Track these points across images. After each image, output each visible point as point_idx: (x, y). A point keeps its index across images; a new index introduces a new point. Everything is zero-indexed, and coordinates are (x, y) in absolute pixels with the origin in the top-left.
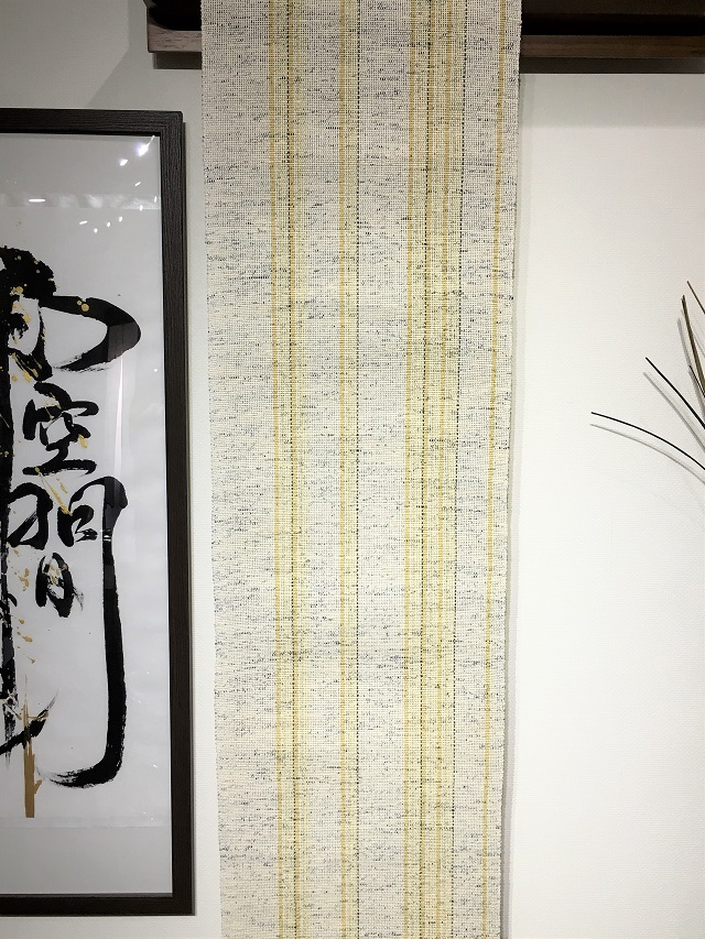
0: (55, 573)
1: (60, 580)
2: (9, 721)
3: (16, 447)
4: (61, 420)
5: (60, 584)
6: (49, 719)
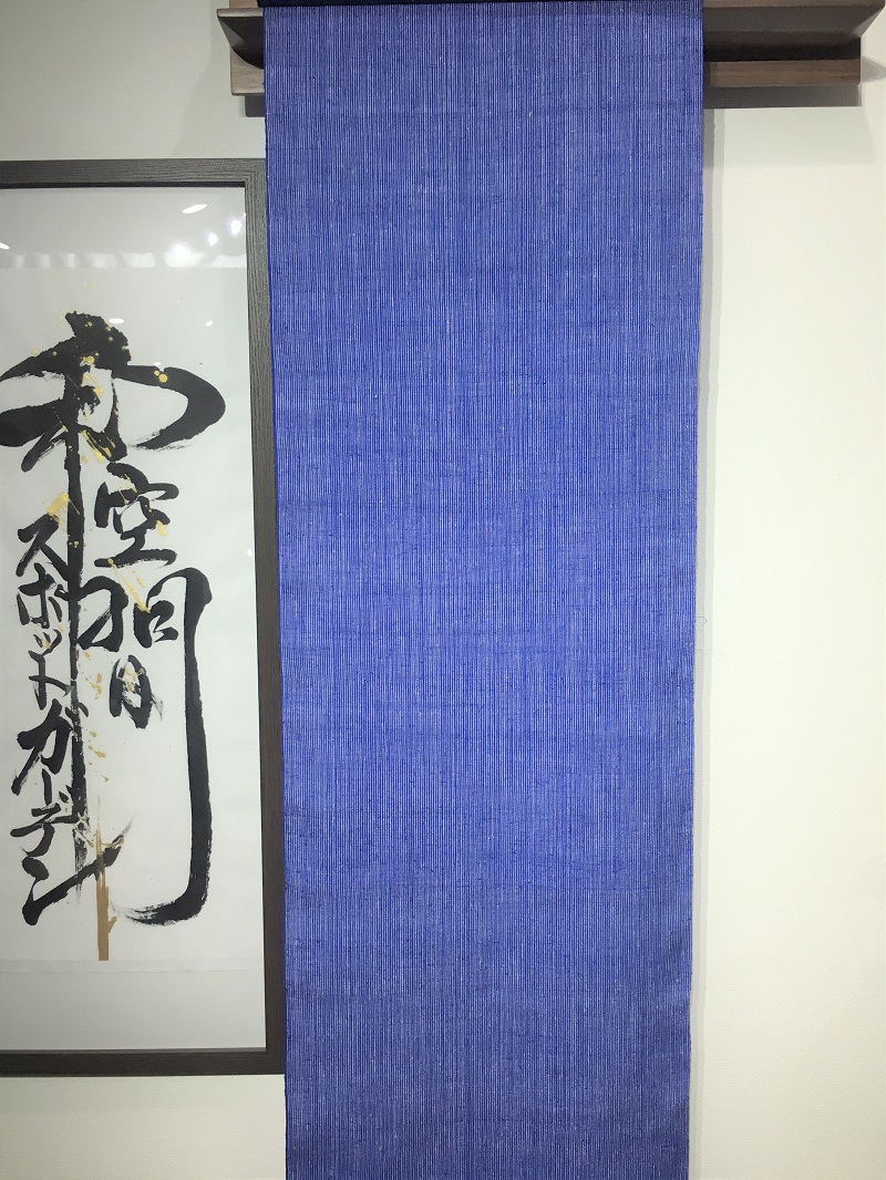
0: (131, 678)
1: (136, 686)
2: (80, 849)
3: (86, 537)
4: (137, 505)
5: (136, 691)
6: (126, 847)
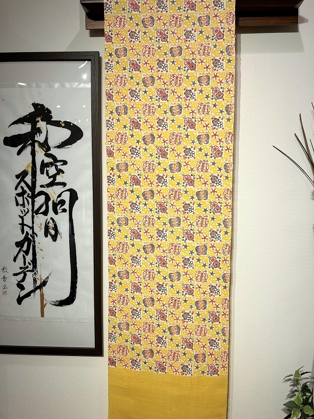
1: (53, 228)
3: (37, 177)
6: (49, 280)
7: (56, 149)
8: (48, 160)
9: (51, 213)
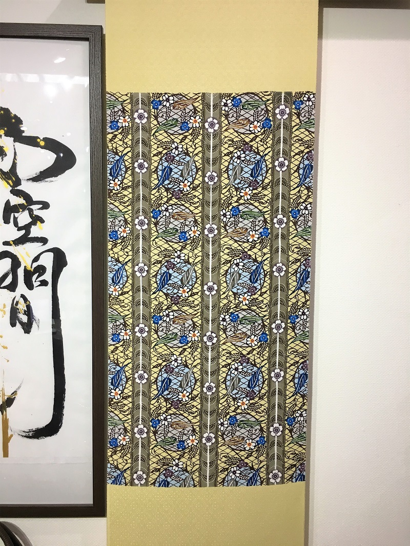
6: (18, 397)
7: (30, 183)
8: (16, 201)
9: (22, 288)
